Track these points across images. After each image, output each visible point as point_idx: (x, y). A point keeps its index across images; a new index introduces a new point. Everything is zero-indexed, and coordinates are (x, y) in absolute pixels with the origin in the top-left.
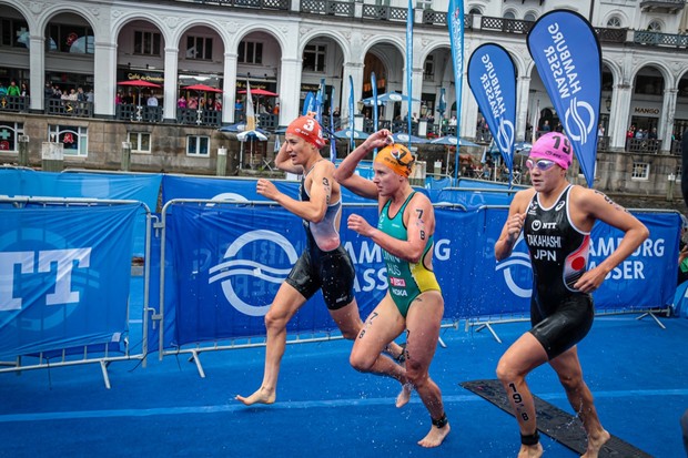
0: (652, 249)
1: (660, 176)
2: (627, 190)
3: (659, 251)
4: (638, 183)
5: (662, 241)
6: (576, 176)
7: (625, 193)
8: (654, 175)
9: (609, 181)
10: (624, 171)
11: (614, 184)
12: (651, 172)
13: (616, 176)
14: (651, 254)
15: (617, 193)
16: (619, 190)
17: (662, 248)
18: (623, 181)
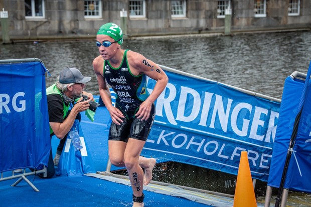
0: (10, 105)
1: (114, 13)
2: (81, 32)
3: (19, 106)
4: (92, 22)
5: (22, 94)
6: (22, 19)
7: (80, 35)
8: (107, 12)
9: (61, 22)
10: (76, 10)
11: (68, 26)
12: (104, 10)
13: (68, 16)
14: (8, 111)
15: (71, 36)
16: (73, 33)
17: (23, 102)
18: (76, 21)
